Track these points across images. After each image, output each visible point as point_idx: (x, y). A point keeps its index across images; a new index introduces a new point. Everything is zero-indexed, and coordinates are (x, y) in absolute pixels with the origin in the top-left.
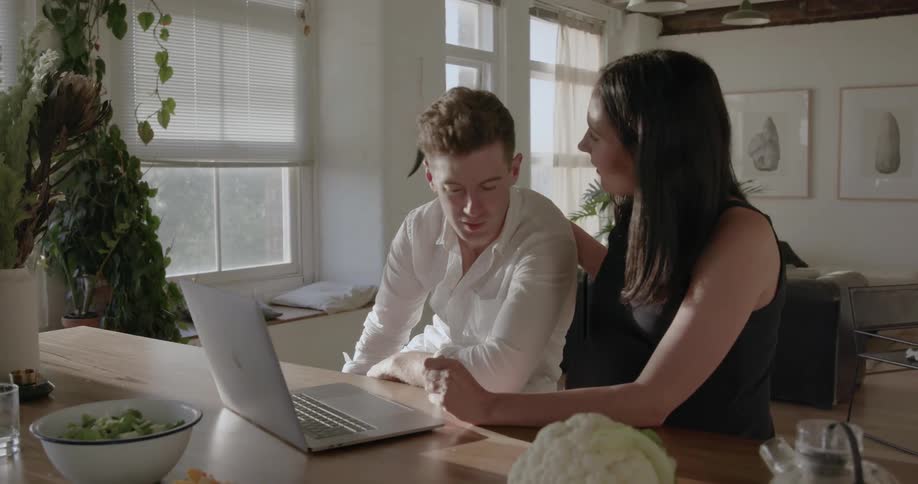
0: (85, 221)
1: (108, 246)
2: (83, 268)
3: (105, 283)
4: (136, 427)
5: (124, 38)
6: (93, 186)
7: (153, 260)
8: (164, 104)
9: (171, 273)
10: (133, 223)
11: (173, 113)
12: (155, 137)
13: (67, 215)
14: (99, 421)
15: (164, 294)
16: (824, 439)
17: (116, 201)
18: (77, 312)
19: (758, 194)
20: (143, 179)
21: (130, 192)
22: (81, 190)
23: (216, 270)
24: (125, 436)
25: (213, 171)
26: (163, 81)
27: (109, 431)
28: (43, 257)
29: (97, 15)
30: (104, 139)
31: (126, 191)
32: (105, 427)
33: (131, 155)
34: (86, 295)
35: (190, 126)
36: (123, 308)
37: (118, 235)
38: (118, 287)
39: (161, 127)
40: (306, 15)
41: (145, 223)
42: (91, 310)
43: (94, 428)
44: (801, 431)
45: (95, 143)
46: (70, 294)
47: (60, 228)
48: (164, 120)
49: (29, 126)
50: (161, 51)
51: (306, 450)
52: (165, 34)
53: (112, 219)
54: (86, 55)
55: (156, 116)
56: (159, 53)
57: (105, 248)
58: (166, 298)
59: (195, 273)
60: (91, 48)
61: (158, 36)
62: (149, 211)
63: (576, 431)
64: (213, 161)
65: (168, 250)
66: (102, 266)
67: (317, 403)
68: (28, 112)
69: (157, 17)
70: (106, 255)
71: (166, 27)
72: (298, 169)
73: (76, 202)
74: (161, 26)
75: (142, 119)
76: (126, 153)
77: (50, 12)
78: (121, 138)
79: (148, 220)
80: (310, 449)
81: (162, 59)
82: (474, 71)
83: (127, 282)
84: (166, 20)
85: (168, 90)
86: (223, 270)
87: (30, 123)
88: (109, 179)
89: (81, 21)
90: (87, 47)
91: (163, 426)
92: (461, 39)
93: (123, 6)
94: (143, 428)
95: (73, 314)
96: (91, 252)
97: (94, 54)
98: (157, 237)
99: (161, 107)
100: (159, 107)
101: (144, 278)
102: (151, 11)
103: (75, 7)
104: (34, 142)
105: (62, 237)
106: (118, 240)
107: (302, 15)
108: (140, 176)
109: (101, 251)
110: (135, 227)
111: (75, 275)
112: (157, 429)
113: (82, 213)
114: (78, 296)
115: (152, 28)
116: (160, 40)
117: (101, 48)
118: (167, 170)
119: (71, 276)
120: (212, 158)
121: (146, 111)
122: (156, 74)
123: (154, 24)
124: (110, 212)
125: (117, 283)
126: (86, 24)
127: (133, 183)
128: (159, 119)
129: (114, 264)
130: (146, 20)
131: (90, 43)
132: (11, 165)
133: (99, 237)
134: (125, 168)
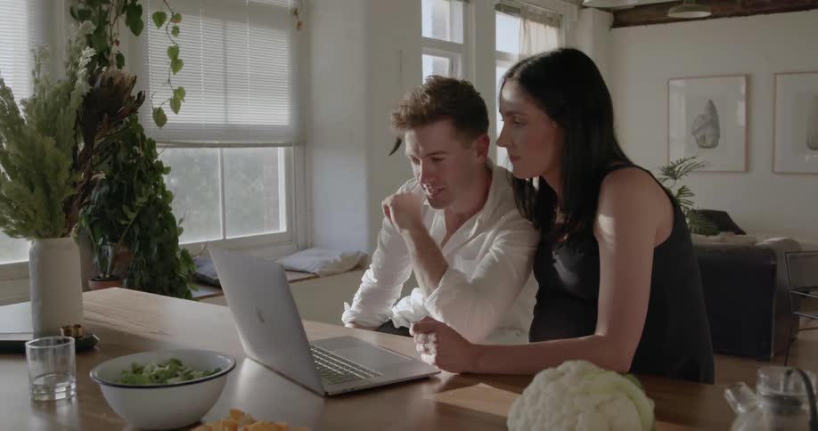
0: (109, 195)
1: (129, 217)
2: (107, 237)
3: (126, 250)
4: (179, 373)
5: (141, 35)
6: (115, 166)
7: (168, 229)
8: (176, 92)
9: (183, 241)
10: (150, 197)
11: (184, 100)
12: (168, 122)
13: (93, 190)
14: (148, 367)
15: (177, 259)
16: (782, 383)
17: (135, 178)
18: (101, 275)
19: (703, 170)
20: (159, 159)
21: (147, 170)
22: (106, 168)
23: (221, 238)
24: (171, 381)
25: (218, 150)
26: (175, 72)
27: (157, 377)
29: (118, 15)
31: (144, 170)
32: (154, 373)
33: (147, 137)
34: (110, 260)
35: (198, 111)
36: (142, 272)
37: (138, 207)
38: (137, 253)
39: (172, 113)
40: (298, 12)
41: (160, 197)
42: (114, 273)
43: (144, 374)
44: (762, 376)
46: (96, 259)
48: (176, 106)
49: (75, 114)
50: (172, 45)
51: (323, 394)
52: (176, 31)
53: (132, 194)
54: (108, 50)
55: (168, 103)
56: (171, 48)
57: (126, 218)
58: (179, 264)
59: (206, 241)
60: (112, 44)
61: (170, 32)
62: (163, 186)
63: (567, 375)
64: (217, 142)
65: (181, 221)
66: (123, 235)
67: (327, 354)
68: (75, 102)
69: (169, 16)
70: (126, 225)
71: (177, 24)
72: (292, 148)
74: (172, 24)
75: (157, 106)
76: (143, 137)
77: (76, 14)
78: (139, 122)
79: (162, 195)
80: (326, 393)
81: (174, 52)
82: (446, 61)
83: (145, 248)
84: (176, 18)
85: (179, 80)
86: (227, 238)
87: (77, 112)
88: (128, 158)
89: (104, 20)
90: (109, 42)
91: (201, 373)
92: (434, 33)
93: (140, 6)
94: (186, 374)
95: (99, 277)
96: (115, 225)
97: (114, 49)
98: (171, 209)
100: (171, 95)
101: (160, 245)
102: (164, 10)
103: (98, 8)
104: (79, 128)
105: (89, 209)
106: (137, 212)
107: (295, 13)
108: (156, 156)
109: (123, 222)
110: (152, 201)
111: (100, 243)
112: (198, 376)
113: (105, 189)
114: (103, 261)
115: (164, 26)
116: (172, 36)
117: (121, 43)
118: (179, 150)
119: (96, 244)
120: (217, 140)
121: (158, 98)
122: (169, 66)
123: (166, 22)
124: (131, 188)
125: (137, 250)
126: (107, 22)
127: (150, 162)
128: (171, 105)
129: (134, 234)
130: (159, 19)
131: (111, 39)
132: (61, 148)
133: (121, 210)
134: (143, 149)
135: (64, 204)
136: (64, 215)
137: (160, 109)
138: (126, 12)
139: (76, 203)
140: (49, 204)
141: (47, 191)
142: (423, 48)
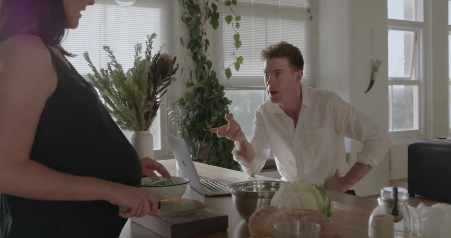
0: (199, 115)
1: (208, 127)
2: (197, 138)
3: (206, 145)
5: (218, 29)
6: (202, 100)
8: (238, 59)
10: (219, 117)
11: (242, 64)
12: (232, 76)
13: (191, 113)
17: (212, 106)
18: (194, 158)
20: (225, 96)
21: (219, 102)
22: (197, 101)
25: (262, 92)
26: (237, 49)
28: (179, 132)
29: (206, 18)
30: (207, 77)
31: (217, 101)
33: (220, 84)
35: (250, 69)
36: (214, 157)
37: (212, 122)
38: (212, 147)
39: (236, 71)
40: (311, 10)
42: (200, 157)
45: (203, 79)
46: (191, 150)
47: (187, 119)
48: (237, 67)
50: (236, 33)
52: (238, 26)
53: (210, 116)
54: (200, 38)
55: (234, 65)
57: (206, 128)
60: (203, 34)
61: (234, 26)
62: (228, 112)
64: (262, 87)
66: (205, 137)
69: (234, 17)
70: (207, 132)
71: (239, 22)
73: (194, 106)
74: (235, 22)
75: (227, 67)
76: (217, 83)
77: (185, 19)
78: (216, 77)
81: (237, 37)
82: (412, 34)
83: (216, 144)
84: (238, 18)
85: (239, 52)
88: (210, 96)
89: (198, 23)
90: (201, 34)
92: (405, 16)
93: (218, 13)
96: (201, 131)
97: (204, 37)
99: (236, 60)
100: (235, 61)
102: (231, 15)
103: (195, 16)
105: (188, 123)
106: (212, 125)
107: (309, 10)
108: (224, 94)
109: (205, 130)
110: (221, 119)
111: (193, 141)
113: (197, 112)
115: (231, 23)
116: (235, 28)
117: (207, 34)
118: (240, 91)
121: (229, 63)
122: (234, 45)
123: (232, 21)
124: (209, 111)
125: (211, 145)
126: (200, 23)
127: (220, 98)
128: (235, 68)
129: (210, 136)
130: (229, 19)
131: (202, 32)
132: (141, 90)
133: (204, 123)
134: (217, 90)
135: (145, 115)
136: (145, 120)
137: (229, 68)
138: (211, 17)
139: (151, 115)
140: (138, 116)
141: (137, 109)
142: (389, 26)
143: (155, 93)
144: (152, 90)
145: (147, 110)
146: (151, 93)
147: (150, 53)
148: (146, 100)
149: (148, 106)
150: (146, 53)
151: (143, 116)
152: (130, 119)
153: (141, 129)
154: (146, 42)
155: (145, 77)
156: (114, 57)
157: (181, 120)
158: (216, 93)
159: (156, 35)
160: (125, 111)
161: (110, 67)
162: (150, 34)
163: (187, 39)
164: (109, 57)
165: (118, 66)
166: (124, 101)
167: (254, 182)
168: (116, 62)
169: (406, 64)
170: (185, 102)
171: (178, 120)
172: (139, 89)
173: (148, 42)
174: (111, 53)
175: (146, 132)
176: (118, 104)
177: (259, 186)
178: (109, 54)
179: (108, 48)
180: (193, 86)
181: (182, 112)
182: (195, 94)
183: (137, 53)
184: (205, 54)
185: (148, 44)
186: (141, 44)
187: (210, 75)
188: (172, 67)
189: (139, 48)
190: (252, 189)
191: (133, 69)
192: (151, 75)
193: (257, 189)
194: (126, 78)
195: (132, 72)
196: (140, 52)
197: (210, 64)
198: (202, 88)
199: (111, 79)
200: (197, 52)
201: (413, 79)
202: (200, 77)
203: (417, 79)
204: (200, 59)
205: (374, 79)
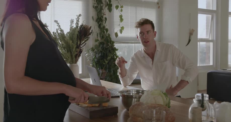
0: (101, 56)
1: (106, 62)
2: (100, 68)
3: (105, 71)
5: (111, 12)
6: (103, 48)
8: (121, 28)
10: (111, 57)
11: (123, 30)
12: (118, 36)
13: (97, 55)
17: (108, 51)
20: (115, 46)
21: (111, 49)
22: (100, 49)
25: (134, 44)
26: (121, 22)
28: (91, 65)
29: (105, 7)
30: (106, 37)
31: (110, 49)
34: (101, 74)
35: (128, 33)
36: (108, 78)
37: (108, 60)
38: (108, 72)
39: (120, 34)
40: (159, 3)
41: (115, 57)
42: (102, 77)
45: (104, 38)
47: (95, 58)
48: (121, 32)
50: (121, 15)
52: (122, 11)
53: (107, 56)
54: (102, 17)
55: (119, 31)
56: (120, 15)
60: (104, 15)
62: (116, 54)
66: (104, 67)
69: (120, 6)
71: (122, 9)
73: (99, 51)
74: (120, 9)
75: (116, 32)
76: (111, 40)
77: (94, 7)
78: (110, 36)
81: (121, 16)
82: (210, 16)
83: (110, 71)
84: (122, 7)
85: (122, 24)
88: (107, 46)
89: (101, 9)
90: (103, 15)
92: (207, 7)
93: (111, 4)
96: (102, 64)
97: (104, 16)
99: (120, 28)
101: (114, 71)
102: (118, 5)
103: (100, 5)
105: (96, 60)
107: (158, 3)
109: (104, 64)
110: (113, 58)
111: (98, 69)
113: (100, 55)
114: (99, 74)
115: (118, 9)
116: (120, 12)
117: (106, 15)
118: (122, 44)
119: (97, 69)
120: (134, 41)
121: (117, 30)
122: (119, 20)
123: (119, 8)
124: (107, 54)
126: (103, 9)
127: (112, 47)
128: (120, 31)
129: (107, 67)
130: (117, 7)
131: (103, 13)
132: (73, 43)
133: (104, 60)
134: (110, 43)
135: (75, 56)
136: (75, 58)
138: (108, 6)
139: (78, 56)
140: (72, 56)
141: (71, 53)
142: (199, 12)
143: (80, 44)
144: (79, 43)
145: (76, 53)
146: (78, 45)
147: (78, 24)
148: (76, 48)
149: (77, 51)
150: (76, 24)
151: (74, 57)
152: (68, 58)
153: (73, 63)
154: (76, 19)
155: (75, 36)
156: (60, 26)
157: (92, 58)
158: (110, 45)
159: (81, 15)
160: (65, 54)
161: (58, 31)
162: (78, 15)
163: (95, 17)
164: (57, 26)
165: (62, 31)
166: (64, 48)
167: (131, 90)
168: (61, 29)
169: (207, 32)
170: (94, 50)
171: (90, 58)
172: (72, 42)
173: (77, 18)
174: (58, 24)
175: (75, 64)
176: (62, 50)
177: (133, 92)
178: (57, 24)
179: (57, 21)
180: (98, 41)
181: (92, 54)
182: (100, 45)
183: (71, 24)
184: (105, 25)
185: (77, 19)
186: (73, 19)
187: (107, 36)
188: (89, 32)
189: (72, 22)
190: (130, 94)
191: (69, 32)
192: (79, 35)
193: (133, 94)
194: (65, 37)
195: (69, 34)
196: (73, 24)
197: (107, 30)
198: (103, 42)
199: (58, 37)
200: (100, 24)
201: (210, 39)
202: (102, 37)
203: (212, 39)
204: (102, 27)
205: (190, 39)
